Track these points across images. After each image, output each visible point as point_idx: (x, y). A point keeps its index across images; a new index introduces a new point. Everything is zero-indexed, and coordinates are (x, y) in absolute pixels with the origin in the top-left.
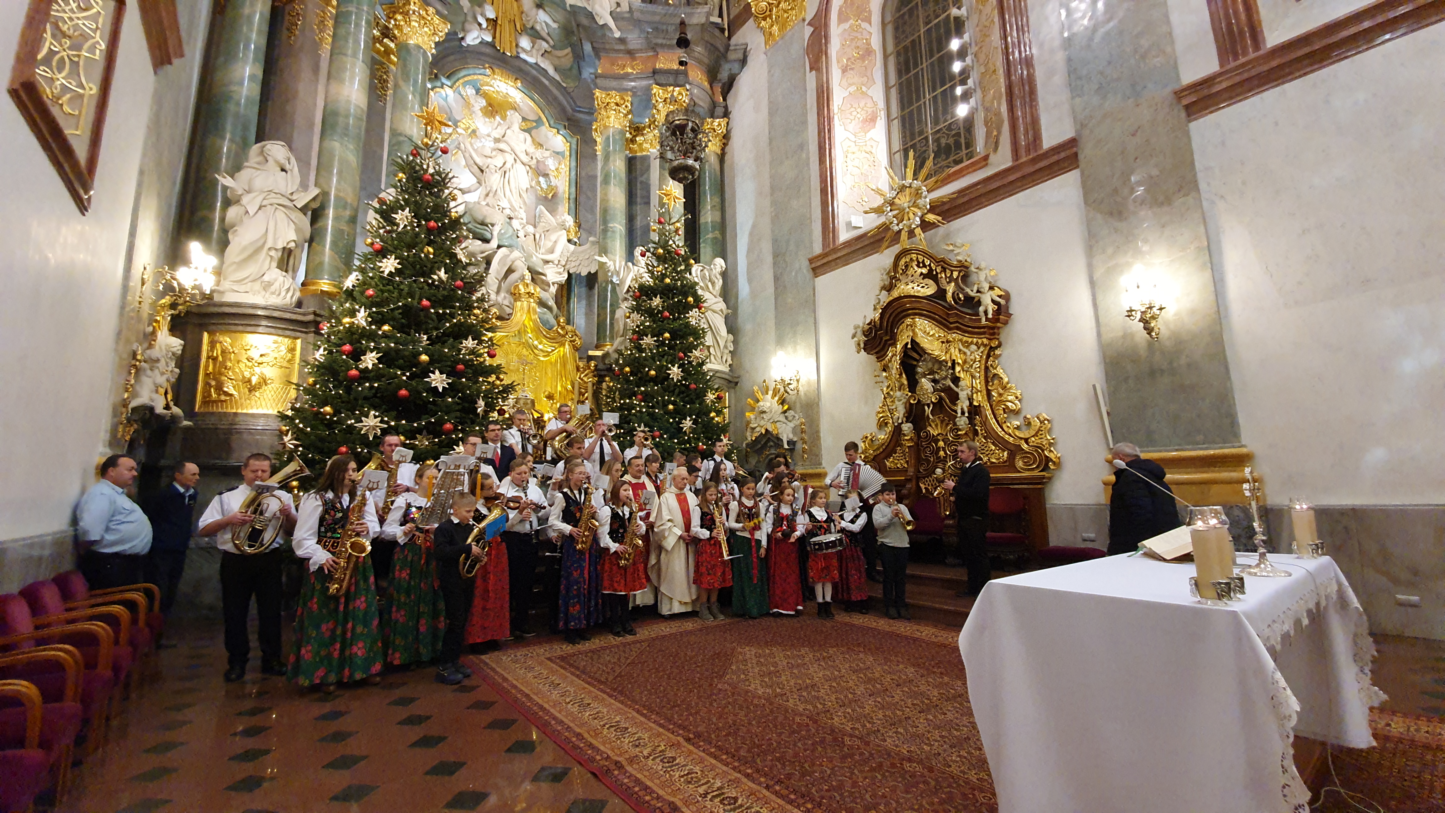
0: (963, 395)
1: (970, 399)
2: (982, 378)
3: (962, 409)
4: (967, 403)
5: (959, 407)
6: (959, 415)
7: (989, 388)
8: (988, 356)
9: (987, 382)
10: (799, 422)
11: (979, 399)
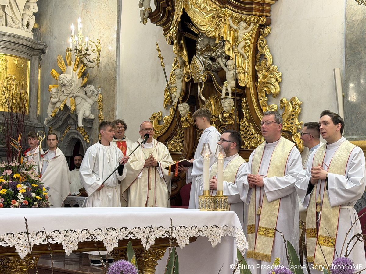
0: (230, 75)
1: (237, 80)
2: (251, 58)
3: (227, 90)
4: (232, 83)
5: (224, 88)
6: (223, 96)
7: (256, 68)
8: (259, 34)
9: (254, 63)
10: (97, 98)
11: (245, 80)
